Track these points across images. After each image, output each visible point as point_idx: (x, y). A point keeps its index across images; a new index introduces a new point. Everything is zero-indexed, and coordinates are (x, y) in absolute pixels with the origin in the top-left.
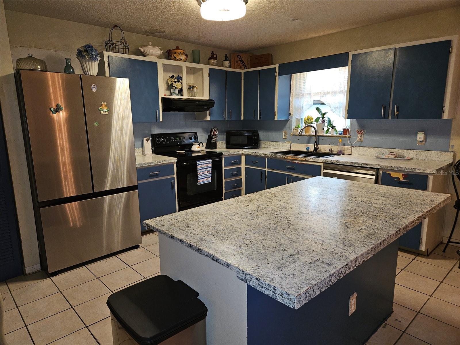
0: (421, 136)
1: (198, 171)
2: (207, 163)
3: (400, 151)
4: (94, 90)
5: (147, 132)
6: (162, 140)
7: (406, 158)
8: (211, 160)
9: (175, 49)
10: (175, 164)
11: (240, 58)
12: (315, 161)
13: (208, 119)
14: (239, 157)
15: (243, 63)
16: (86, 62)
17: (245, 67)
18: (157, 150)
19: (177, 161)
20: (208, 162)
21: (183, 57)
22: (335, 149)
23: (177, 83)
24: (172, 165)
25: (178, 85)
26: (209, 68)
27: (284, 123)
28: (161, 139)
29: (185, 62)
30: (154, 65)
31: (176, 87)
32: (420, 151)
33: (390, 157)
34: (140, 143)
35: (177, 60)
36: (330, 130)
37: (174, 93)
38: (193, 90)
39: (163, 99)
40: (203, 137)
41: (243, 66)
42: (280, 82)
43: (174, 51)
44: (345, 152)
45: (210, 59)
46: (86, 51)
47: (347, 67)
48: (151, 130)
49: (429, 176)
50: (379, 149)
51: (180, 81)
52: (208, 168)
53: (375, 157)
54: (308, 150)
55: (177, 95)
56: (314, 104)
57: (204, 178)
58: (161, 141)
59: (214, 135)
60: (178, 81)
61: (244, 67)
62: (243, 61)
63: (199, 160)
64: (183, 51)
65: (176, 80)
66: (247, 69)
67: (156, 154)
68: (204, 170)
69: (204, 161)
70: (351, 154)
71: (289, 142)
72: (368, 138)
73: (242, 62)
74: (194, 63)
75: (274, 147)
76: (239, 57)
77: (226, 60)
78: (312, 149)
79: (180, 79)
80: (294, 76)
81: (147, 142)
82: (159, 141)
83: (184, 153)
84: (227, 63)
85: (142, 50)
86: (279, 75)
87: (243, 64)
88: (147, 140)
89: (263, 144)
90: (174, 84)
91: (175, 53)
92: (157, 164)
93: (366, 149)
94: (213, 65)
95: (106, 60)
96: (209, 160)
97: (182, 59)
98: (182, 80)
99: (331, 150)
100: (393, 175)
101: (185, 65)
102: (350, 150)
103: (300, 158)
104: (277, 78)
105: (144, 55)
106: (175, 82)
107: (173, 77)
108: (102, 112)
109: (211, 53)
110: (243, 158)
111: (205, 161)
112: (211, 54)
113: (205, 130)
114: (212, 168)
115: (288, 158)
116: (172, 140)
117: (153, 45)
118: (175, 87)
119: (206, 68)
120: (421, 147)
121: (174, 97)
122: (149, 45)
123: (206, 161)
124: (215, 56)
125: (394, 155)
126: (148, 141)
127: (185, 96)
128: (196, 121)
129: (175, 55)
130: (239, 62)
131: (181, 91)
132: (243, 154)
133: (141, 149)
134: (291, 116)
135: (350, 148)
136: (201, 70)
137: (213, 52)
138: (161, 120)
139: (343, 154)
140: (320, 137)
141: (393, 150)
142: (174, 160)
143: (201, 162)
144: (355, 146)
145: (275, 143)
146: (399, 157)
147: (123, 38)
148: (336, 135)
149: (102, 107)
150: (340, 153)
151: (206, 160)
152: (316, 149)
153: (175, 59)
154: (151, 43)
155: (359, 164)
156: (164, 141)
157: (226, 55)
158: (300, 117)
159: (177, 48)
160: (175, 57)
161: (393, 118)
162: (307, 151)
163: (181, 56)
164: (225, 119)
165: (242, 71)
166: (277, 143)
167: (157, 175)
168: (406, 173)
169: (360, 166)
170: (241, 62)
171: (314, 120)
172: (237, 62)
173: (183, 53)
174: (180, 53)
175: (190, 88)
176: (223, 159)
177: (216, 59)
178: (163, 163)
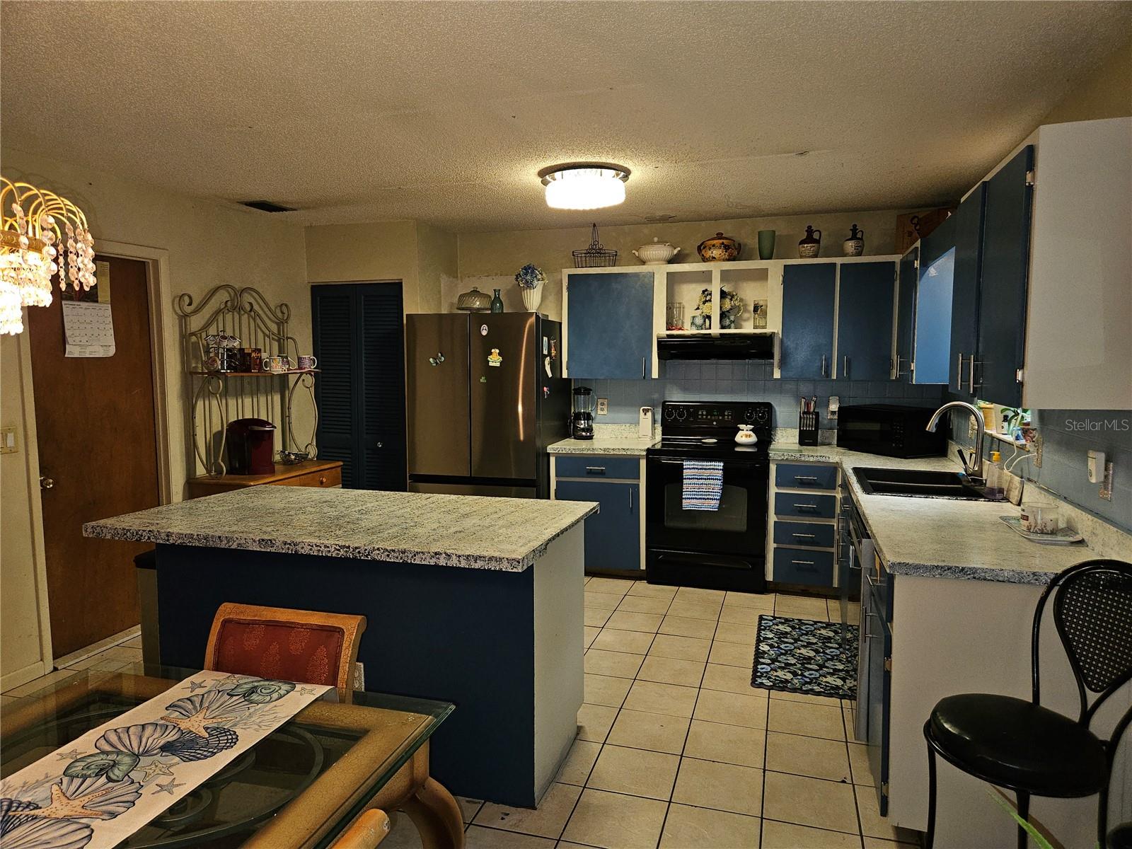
1: (685, 481)
2: (710, 469)
4: (484, 333)
5: (656, 396)
6: (679, 415)
8: (722, 464)
9: (710, 239)
10: (645, 461)
13: (777, 374)
20: (714, 467)
21: (718, 253)
24: (636, 459)
26: (785, 266)
28: (676, 411)
30: (648, 278)
31: (702, 313)
35: (706, 260)
39: (664, 338)
45: (803, 242)
52: (712, 479)
58: (675, 416)
62: (921, 231)
69: (701, 463)
74: (761, 259)
76: (915, 221)
77: (851, 238)
83: (715, 443)
84: (850, 246)
85: (637, 254)
88: (645, 412)
91: (710, 247)
94: (805, 257)
95: (565, 281)
96: (717, 464)
97: (714, 258)
101: (717, 268)
107: (704, 292)
108: (491, 364)
109: (806, 231)
111: (705, 463)
112: (806, 234)
114: (724, 480)
116: (702, 415)
117: (657, 242)
119: (775, 268)
120: (1104, 506)
122: (652, 243)
123: (709, 464)
124: (816, 236)
126: (647, 414)
127: (716, 330)
130: (915, 233)
132: (838, 465)
137: (809, 227)
138: (655, 375)
143: (693, 463)
149: (491, 357)
151: (712, 461)
156: (682, 416)
157: (853, 226)
159: (719, 236)
163: (712, 253)
165: (898, 259)
170: (919, 234)
172: (910, 234)
173: (723, 243)
174: (714, 246)
175: (756, 309)
176: (773, 468)
177: (817, 242)
178: (615, 453)
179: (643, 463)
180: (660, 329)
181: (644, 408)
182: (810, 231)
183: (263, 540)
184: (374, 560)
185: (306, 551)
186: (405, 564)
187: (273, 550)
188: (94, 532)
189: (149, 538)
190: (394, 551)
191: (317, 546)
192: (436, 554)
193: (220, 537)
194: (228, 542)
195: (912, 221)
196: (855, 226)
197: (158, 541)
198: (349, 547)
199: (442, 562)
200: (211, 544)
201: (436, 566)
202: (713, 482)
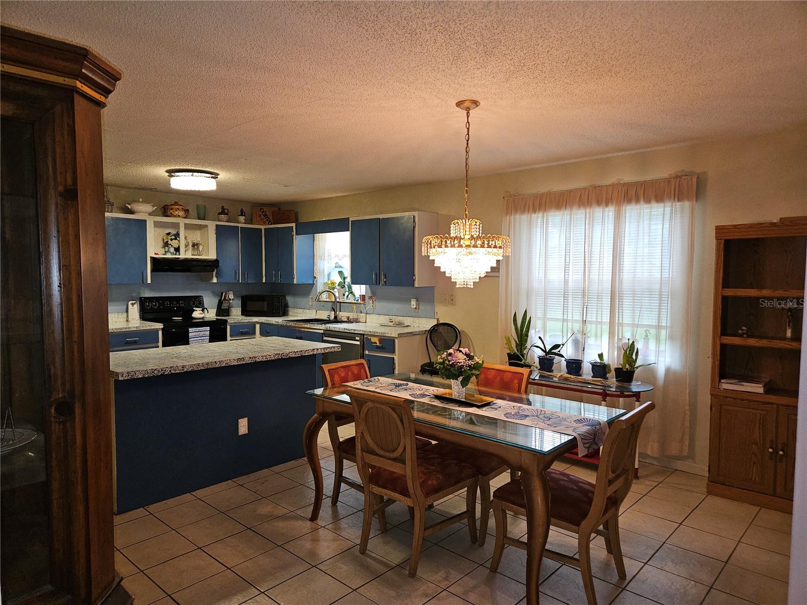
0: (413, 303)
1: (190, 340)
2: (203, 331)
3: (400, 318)
5: (134, 295)
6: (153, 305)
7: (404, 325)
8: (209, 328)
9: (172, 205)
10: (161, 331)
11: (263, 212)
13: (215, 280)
14: (253, 325)
15: (266, 218)
17: (264, 223)
18: (147, 316)
19: (162, 327)
20: (205, 330)
21: (181, 213)
22: (352, 316)
23: (173, 241)
24: (157, 331)
25: (175, 243)
26: (216, 225)
27: (310, 287)
28: (151, 303)
29: (185, 218)
30: (143, 223)
31: (172, 246)
32: (414, 317)
33: (391, 324)
34: (125, 307)
35: (174, 216)
36: (349, 296)
37: (168, 251)
38: (198, 248)
39: (154, 260)
40: (210, 301)
43: (170, 207)
44: (361, 320)
45: (219, 214)
47: (349, 232)
48: (140, 293)
49: (396, 340)
51: (178, 238)
52: (204, 336)
53: (379, 325)
54: (329, 318)
55: (172, 254)
58: (151, 306)
59: (225, 299)
60: (176, 239)
61: (269, 222)
62: (267, 215)
63: (192, 327)
64: (182, 207)
65: (173, 237)
66: (271, 224)
67: (143, 320)
69: (198, 329)
70: (365, 323)
71: (315, 309)
72: (379, 305)
73: (265, 216)
74: (199, 219)
75: (301, 315)
76: (262, 210)
77: (242, 215)
78: (332, 317)
79: (177, 236)
80: (316, 236)
81: (133, 306)
82: (148, 306)
83: (181, 319)
84: (242, 219)
85: (129, 207)
86: (297, 234)
88: (133, 304)
89: (291, 311)
90: (170, 242)
91: (172, 209)
92: (136, 329)
93: (377, 316)
94: (224, 221)
96: (206, 328)
98: (179, 238)
99: (348, 318)
101: (182, 222)
102: (365, 318)
104: (294, 237)
105: (132, 212)
106: (171, 240)
107: (168, 234)
110: (258, 326)
111: (200, 328)
112: (221, 209)
113: (215, 294)
115: (296, 325)
116: (167, 304)
117: (143, 202)
118: (170, 244)
119: (211, 225)
120: (415, 314)
121: (169, 256)
122: (138, 201)
124: (226, 211)
125: (392, 322)
126: (135, 305)
128: (203, 283)
129: (171, 211)
130: (263, 216)
131: (177, 250)
132: (258, 323)
133: (126, 314)
134: (316, 279)
135: (364, 316)
136: (207, 226)
137: (223, 207)
138: (149, 281)
140: (341, 304)
141: (391, 317)
142: (160, 326)
143: (194, 329)
144: (369, 314)
145: (302, 310)
146: (400, 324)
148: (354, 301)
150: (356, 321)
151: (203, 327)
152: (336, 317)
153: (171, 216)
154: (141, 200)
156: (155, 305)
158: (324, 281)
159: (176, 203)
160: (171, 214)
163: (179, 213)
164: (239, 280)
165: (263, 227)
167: (135, 342)
171: (337, 285)
172: (260, 216)
173: (183, 208)
174: (178, 209)
175: (193, 245)
176: (228, 327)
177: (227, 214)
178: (144, 328)
179: (160, 333)
180: (151, 253)
181: (132, 302)
183: (239, 359)
184: (290, 357)
185: (261, 359)
186: (302, 356)
187: (244, 362)
188: (129, 375)
189: (170, 371)
190: (297, 352)
191: (265, 356)
192: (313, 349)
193: (215, 362)
194: (220, 363)
195: (260, 210)
196: (242, 209)
197: (176, 372)
198: (279, 354)
199: (315, 353)
200: (210, 366)
201: (313, 354)
202: (204, 338)
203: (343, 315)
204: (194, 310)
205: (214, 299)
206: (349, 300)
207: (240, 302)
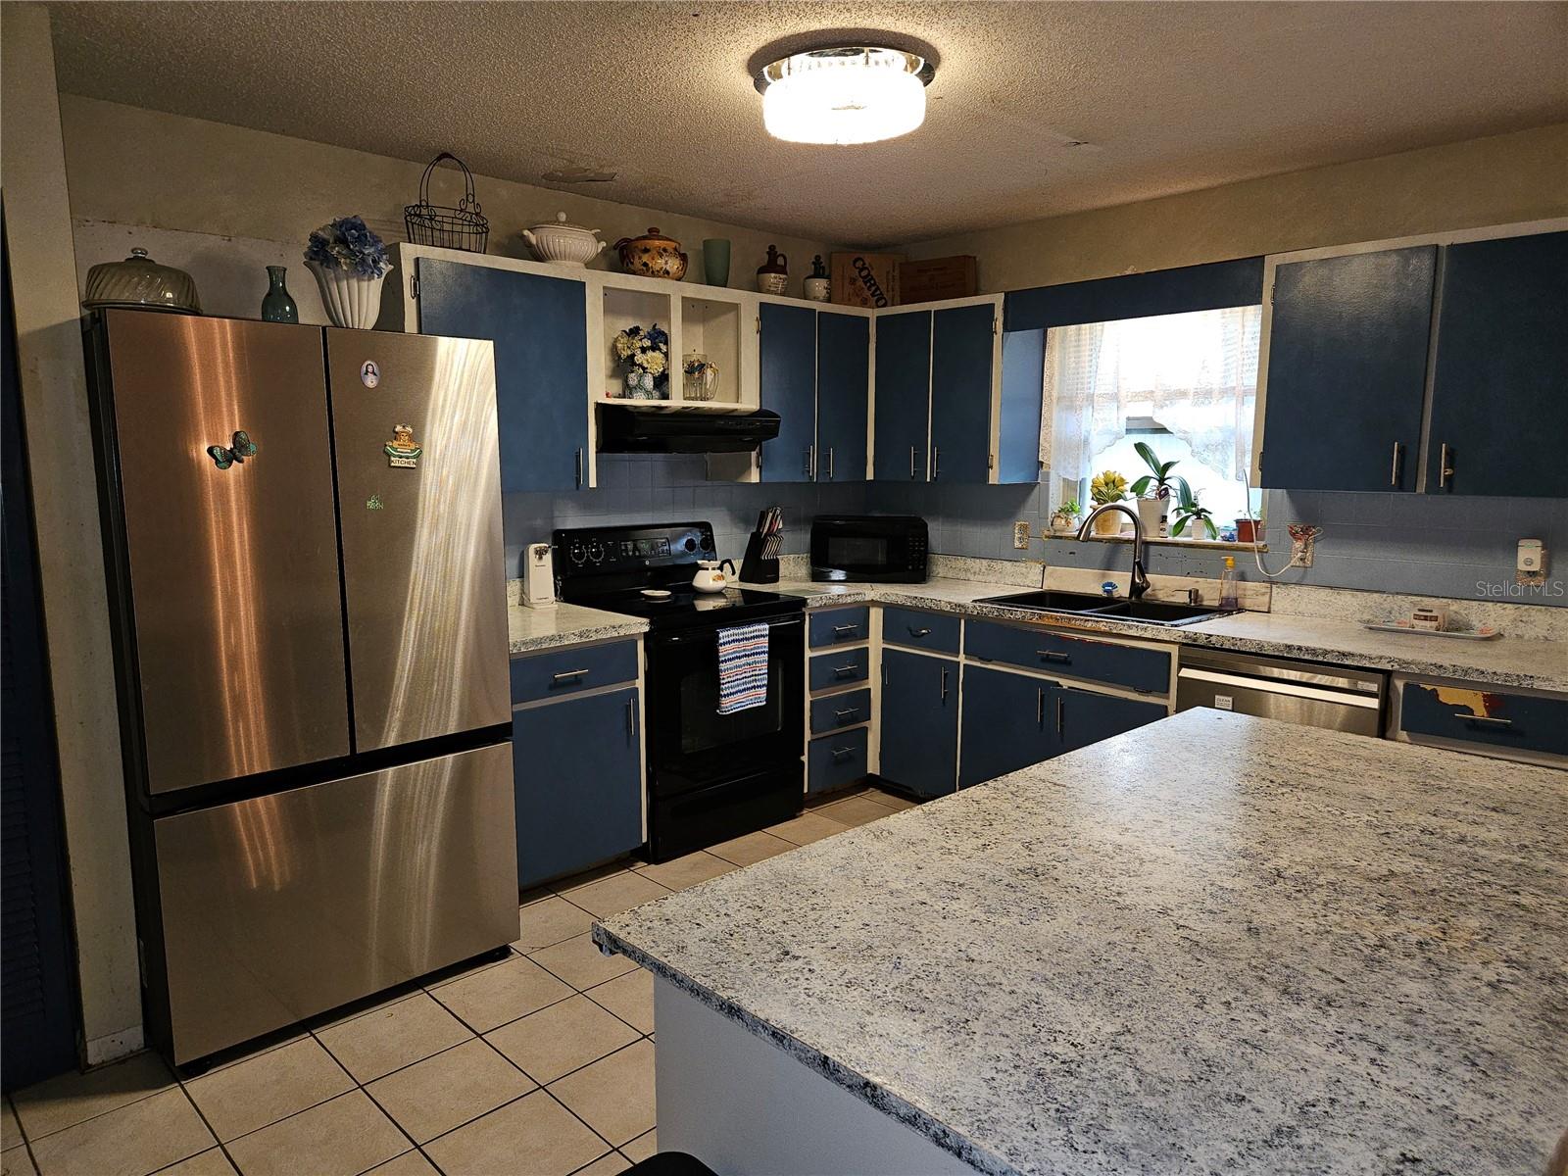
0: (1530, 555)
1: (722, 666)
2: (754, 637)
3: (1455, 606)
4: (371, 381)
5: (539, 522)
6: (592, 552)
7: (1476, 634)
8: (767, 626)
9: (645, 238)
10: (642, 643)
11: (861, 270)
12: (1146, 635)
13: (754, 477)
14: (862, 611)
15: (872, 285)
16: (338, 280)
17: (881, 301)
18: (574, 587)
19: (646, 629)
20: (758, 633)
21: (673, 265)
22: (1211, 591)
23: (650, 353)
24: (631, 642)
25: (653, 361)
26: (761, 303)
27: (1019, 495)
28: (587, 548)
29: (679, 279)
30: (575, 291)
31: (644, 369)
32: (1527, 607)
33: (1421, 626)
34: (515, 562)
35: (654, 274)
36: (1189, 523)
37: (640, 386)
38: (701, 378)
39: (601, 408)
40: (731, 540)
41: (873, 295)
42: (1007, 353)
43: (641, 244)
44: (1248, 603)
45: (763, 270)
46: (342, 241)
48: (552, 518)
50: (1375, 595)
51: (662, 345)
52: (757, 653)
53: (1361, 626)
54: (1108, 592)
55: (649, 395)
56: (1128, 431)
57: (740, 691)
58: (588, 557)
59: (770, 533)
60: (655, 348)
61: (877, 301)
62: (872, 278)
63: (725, 626)
64: (674, 245)
65: (647, 343)
66: (884, 306)
67: (568, 600)
68: (744, 660)
69: (742, 631)
70: (1269, 612)
71: (1037, 561)
72: (1330, 556)
73: (869, 281)
74: (709, 283)
75: (980, 577)
76: (859, 264)
77: (817, 275)
78: (1123, 590)
79: (659, 338)
80: (1055, 333)
81: (541, 558)
82: (580, 556)
83: (669, 597)
84: (819, 286)
85: (533, 239)
86: (1006, 329)
87: (873, 288)
88: (540, 553)
89: (940, 566)
90: (639, 358)
91: (646, 251)
92: (577, 640)
93: (1323, 594)
94: (772, 292)
95: (408, 271)
96: (761, 627)
97: (668, 273)
98: (666, 343)
99: (1194, 594)
100: (1448, 696)
101: (678, 292)
102: (1266, 598)
103: (1089, 625)
104: (997, 339)
105: (538, 255)
106: (644, 350)
107: (634, 332)
108: (396, 462)
109: (768, 253)
110: (876, 617)
111: (746, 630)
112: (767, 257)
113: (741, 518)
114: (770, 653)
115: (1046, 622)
116: (626, 550)
117: (569, 222)
118: (641, 366)
119: (749, 303)
121: (639, 401)
122: (557, 222)
123: (751, 629)
124: (780, 261)
125: (1435, 619)
126: (544, 557)
127: (676, 401)
128: (709, 483)
129: (645, 258)
130: (860, 282)
131: (662, 381)
132: (875, 603)
133: (517, 584)
134: (1044, 469)
135: (1264, 590)
136: (734, 307)
137: (772, 248)
138: (593, 483)
139: (1240, 610)
140: (1152, 548)
141: (1427, 602)
142: (638, 625)
143: (732, 632)
144: (1284, 584)
145: (984, 562)
146: (1453, 628)
147: (471, 199)
148: (1211, 541)
149: (395, 444)
150: (1229, 607)
151: (749, 624)
152: (1137, 590)
153: (646, 271)
154: (563, 217)
155: (1314, 651)
156: (597, 555)
157: (816, 256)
158: (1077, 474)
159: (653, 233)
160: (645, 264)
161: (1433, 488)
162: (1105, 595)
163: (666, 263)
164: (811, 478)
165: (872, 314)
166: (998, 565)
167: (576, 683)
168: (1498, 691)
169: (1320, 659)
170: (865, 283)
171: (1128, 487)
172: (853, 281)
173: (674, 249)
174: (662, 250)
175: (691, 370)
176: (807, 621)
177: (782, 270)
178: (600, 637)
181: (533, 547)
182: (772, 252)
195: (855, 262)
202: (757, 658)
203: (1166, 586)
204: (700, 568)
205: (735, 530)
206: (1190, 536)
207: (806, 538)
